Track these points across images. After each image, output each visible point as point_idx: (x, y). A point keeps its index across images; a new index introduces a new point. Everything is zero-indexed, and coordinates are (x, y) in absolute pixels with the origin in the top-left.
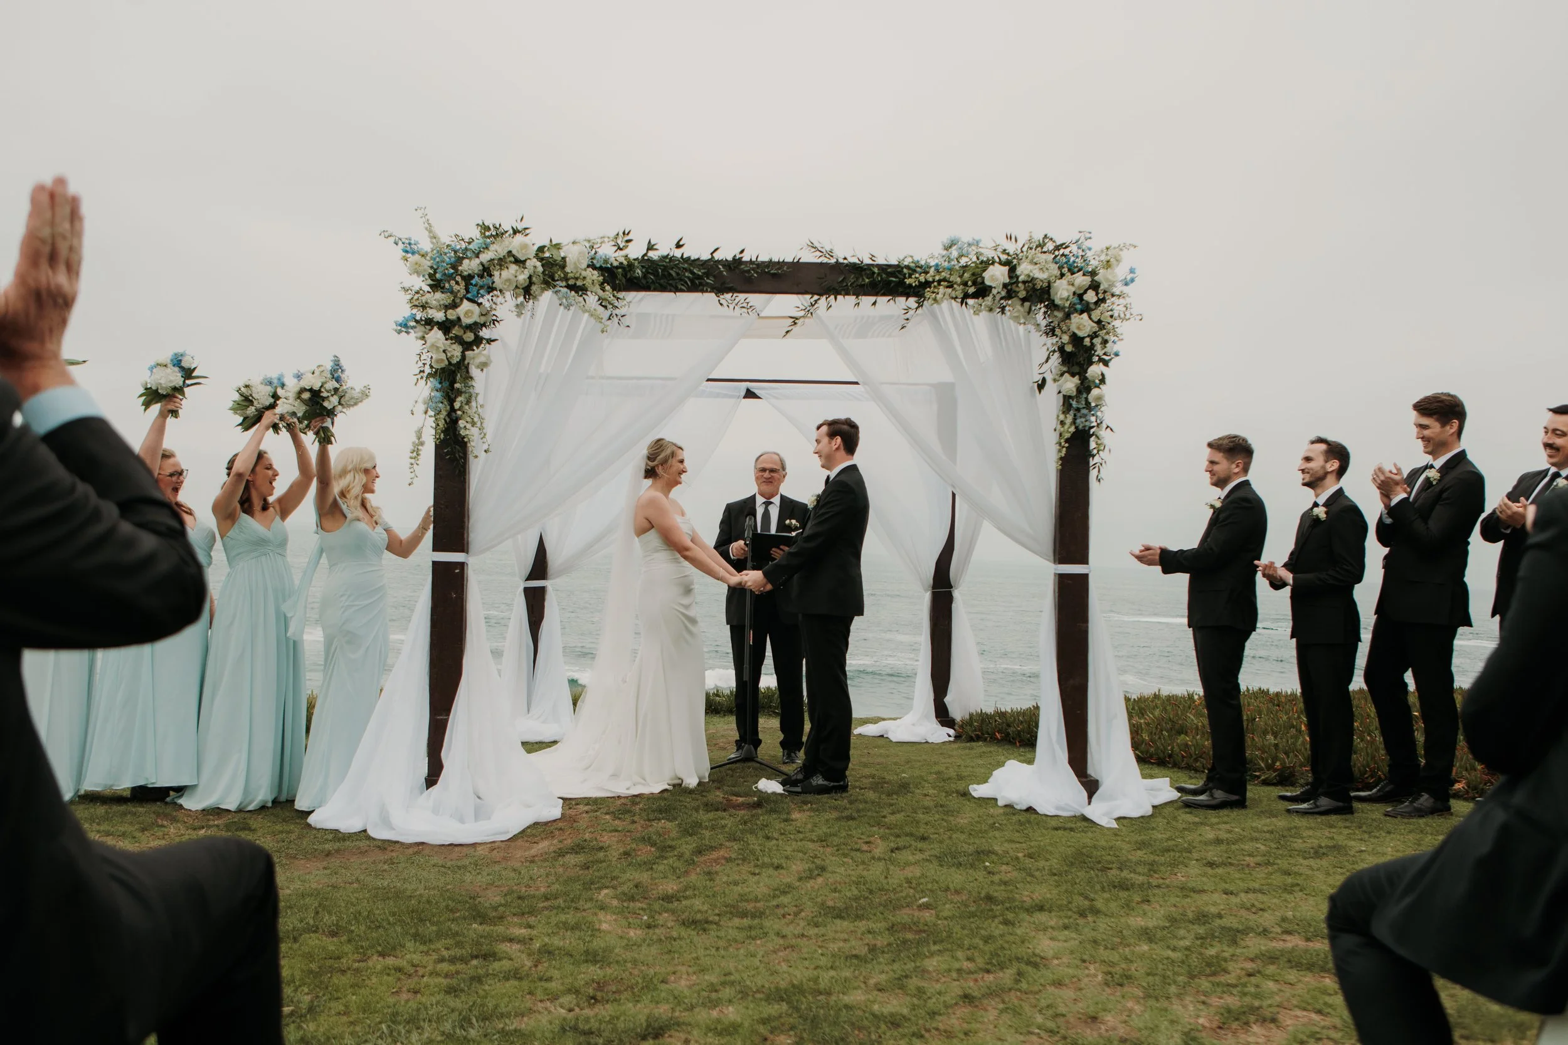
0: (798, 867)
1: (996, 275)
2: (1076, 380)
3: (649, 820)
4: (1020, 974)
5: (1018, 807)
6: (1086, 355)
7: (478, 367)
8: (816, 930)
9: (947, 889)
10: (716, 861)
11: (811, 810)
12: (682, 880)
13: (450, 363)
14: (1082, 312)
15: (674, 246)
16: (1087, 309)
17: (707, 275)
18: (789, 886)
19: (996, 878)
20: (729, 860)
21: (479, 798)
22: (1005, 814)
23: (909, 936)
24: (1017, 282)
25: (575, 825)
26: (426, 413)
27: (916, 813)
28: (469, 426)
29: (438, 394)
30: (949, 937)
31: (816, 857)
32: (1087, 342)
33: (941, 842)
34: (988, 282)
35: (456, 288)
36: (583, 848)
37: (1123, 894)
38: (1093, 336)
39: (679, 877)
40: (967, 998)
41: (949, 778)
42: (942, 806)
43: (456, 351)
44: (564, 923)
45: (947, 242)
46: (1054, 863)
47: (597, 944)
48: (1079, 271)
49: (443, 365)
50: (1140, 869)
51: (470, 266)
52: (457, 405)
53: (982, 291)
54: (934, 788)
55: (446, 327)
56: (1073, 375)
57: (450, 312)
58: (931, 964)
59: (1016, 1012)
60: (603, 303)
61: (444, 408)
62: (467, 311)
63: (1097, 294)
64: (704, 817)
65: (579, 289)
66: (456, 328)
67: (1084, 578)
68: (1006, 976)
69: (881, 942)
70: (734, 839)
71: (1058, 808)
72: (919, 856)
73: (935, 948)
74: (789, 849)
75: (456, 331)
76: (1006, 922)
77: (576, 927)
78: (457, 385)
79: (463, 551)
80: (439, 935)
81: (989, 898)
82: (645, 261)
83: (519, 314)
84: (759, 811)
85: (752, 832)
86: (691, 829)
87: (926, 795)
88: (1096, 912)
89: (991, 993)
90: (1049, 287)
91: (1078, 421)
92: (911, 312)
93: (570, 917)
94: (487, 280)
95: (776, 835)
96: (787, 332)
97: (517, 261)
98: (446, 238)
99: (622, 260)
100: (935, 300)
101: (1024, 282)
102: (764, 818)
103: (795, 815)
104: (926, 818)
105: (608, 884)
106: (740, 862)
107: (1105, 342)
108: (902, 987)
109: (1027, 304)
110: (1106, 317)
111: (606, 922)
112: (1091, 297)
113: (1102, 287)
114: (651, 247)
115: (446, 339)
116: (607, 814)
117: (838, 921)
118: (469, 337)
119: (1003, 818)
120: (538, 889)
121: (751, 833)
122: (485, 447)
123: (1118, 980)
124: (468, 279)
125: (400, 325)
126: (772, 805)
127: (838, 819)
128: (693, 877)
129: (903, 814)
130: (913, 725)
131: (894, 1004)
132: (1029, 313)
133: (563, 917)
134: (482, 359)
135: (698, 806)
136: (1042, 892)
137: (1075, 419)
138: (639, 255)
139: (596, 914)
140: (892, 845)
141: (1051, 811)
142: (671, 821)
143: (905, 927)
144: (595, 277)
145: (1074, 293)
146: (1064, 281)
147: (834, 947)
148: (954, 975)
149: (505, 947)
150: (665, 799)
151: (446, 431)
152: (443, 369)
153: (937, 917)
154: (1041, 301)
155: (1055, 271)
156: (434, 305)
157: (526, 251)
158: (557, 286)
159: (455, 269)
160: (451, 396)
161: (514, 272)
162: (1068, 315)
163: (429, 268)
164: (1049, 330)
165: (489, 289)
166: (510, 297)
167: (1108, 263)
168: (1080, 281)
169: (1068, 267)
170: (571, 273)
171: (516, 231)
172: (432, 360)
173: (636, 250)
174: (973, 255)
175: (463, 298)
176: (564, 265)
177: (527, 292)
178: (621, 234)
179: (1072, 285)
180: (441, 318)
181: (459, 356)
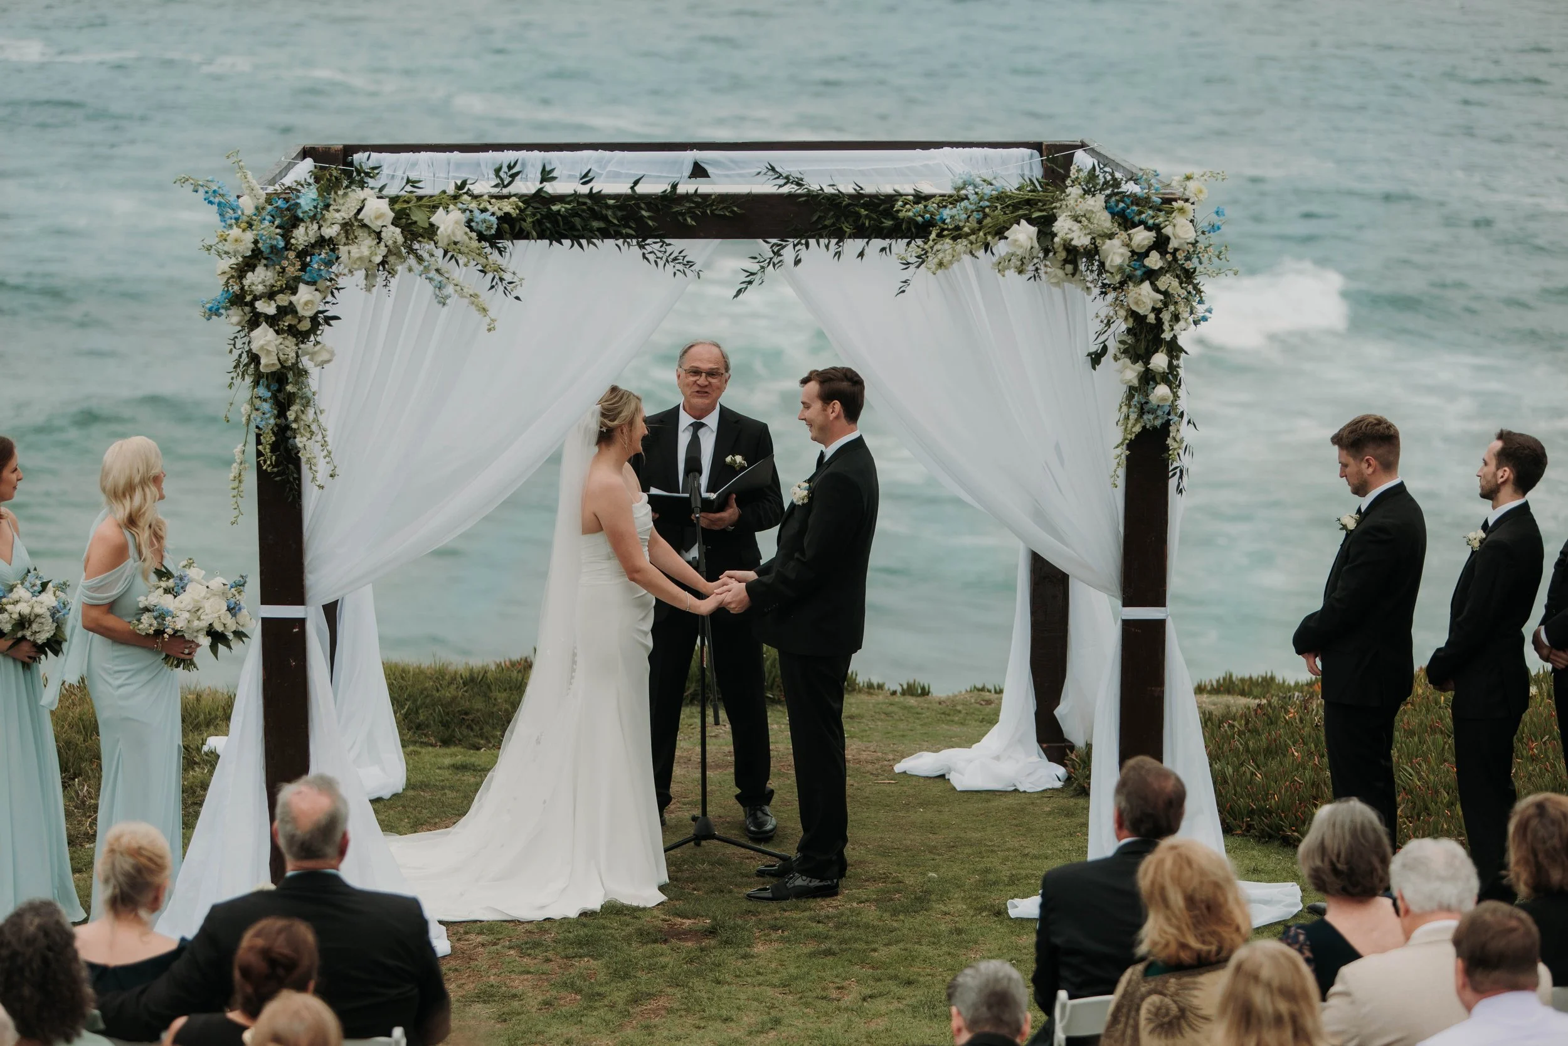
0: (749, 1019)
2: (1139, 367)
3: (567, 957)
6: (1151, 336)
7: (316, 364)
10: (654, 1011)
11: (782, 939)
12: (617, 1034)
13: (283, 367)
14: (1141, 281)
15: (580, 179)
16: (1151, 275)
20: (670, 1011)
24: (1053, 243)
25: (473, 963)
26: (247, 425)
27: (919, 943)
29: (266, 406)
31: (773, 1007)
32: (1151, 319)
35: (289, 267)
36: (492, 996)
38: (1158, 311)
39: (613, 1032)
43: (289, 346)
45: (958, 182)
48: (1141, 223)
51: (302, 236)
52: (290, 415)
55: (275, 317)
56: (1135, 359)
57: (280, 297)
62: (305, 298)
63: (1164, 256)
64: (638, 951)
66: (289, 317)
67: (1160, 625)
70: (675, 982)
74: (743, 996)
75: (288, 320)
78: (290, 390)
83: (370, 289)
85: (699, 974)
86: (622, 973)
90: (1097, 249)
91: (1146, 417)
92: (912, 269)
94: (328, 254)
96: (739, 292)
97: (367, 225)
101: (1063, 241)
102: (716, 955)
103: (759, 948)
105: (534, 1040)
106: (683, 1013)
107: (1176, 318)
109: (1070, 266)
110: (1177, 287)
112: (1154, 261)
113: (1170, 246)
114: (546, 177)
115: (278, 334)
116: (510, 948)
118: (306, 328)
121: (698, 976)
125: (210, 309)
127: (812, 955)
128: (629, 1031)
129: (901, 945)
132: (1073, 275)
134: (325, 356)
135: (630, 935)
137: (1141, 413)
140: (868, 992)
142: (595, 959)
144: (474, 242)
145: (1132, 255)
146: (1117, 241)
150: (584, 925)
151: (274, 446)
152: (269, 371)
154: (1088, 266)
155: (1106, 223)
156: (260, 287)
158: (424, 254)
159: (286, 236)
160: (282, 405)
161: (364, 241)
162: (1126, 282)
163: (248, 239)
165: (329, 264)
166: (359, 274)
167: (1180, 215)
168: (1143, 235)
169: (1126, 217)
170: (441, 233)
172: (255, 358)
175: (298, 280)
176: (431, 228)
177: (382, 265)
178: (505, 169)
179: (1128, 245)
180: (269, 308)
181: (294, 355)
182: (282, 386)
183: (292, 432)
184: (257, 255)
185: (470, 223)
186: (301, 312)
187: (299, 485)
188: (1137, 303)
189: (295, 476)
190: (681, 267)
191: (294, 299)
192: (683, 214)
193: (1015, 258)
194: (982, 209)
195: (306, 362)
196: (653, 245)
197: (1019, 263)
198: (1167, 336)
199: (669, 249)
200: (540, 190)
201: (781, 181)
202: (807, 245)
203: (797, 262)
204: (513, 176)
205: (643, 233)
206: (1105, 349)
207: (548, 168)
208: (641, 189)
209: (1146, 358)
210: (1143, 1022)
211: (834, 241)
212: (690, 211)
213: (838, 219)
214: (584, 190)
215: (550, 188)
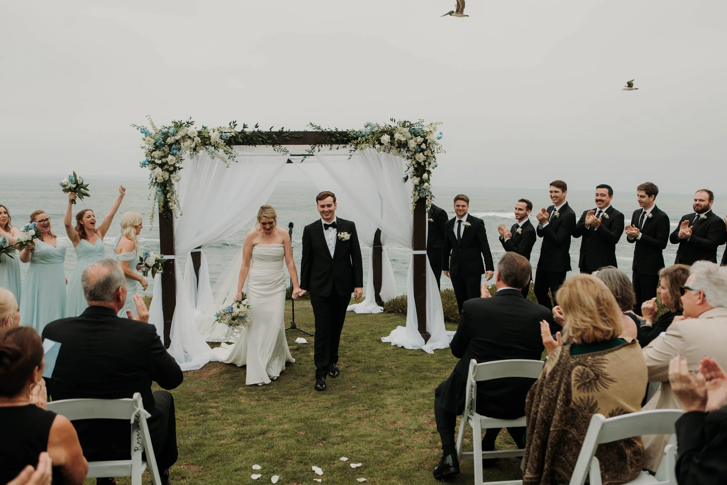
1: (386, 138)
2: (419, 179)
4: (377, 410)
5: (398, 346)
6: (422, 169)
7: (176, 181)
8: (315, 399)
9: (363, 382)
13: (165, 180)
14: (420, 152)
15: (254, 127)
16: (422, 151)
17: (269, 139)
18: (307, 383)
19: (381, 377)
21: (186, 352)
22: (393, 349)
23: (346, 399)
24: (394, 141)
26: (155, 200)
28: (173, 205)
29: (160, 193)
30: (358, 399)
32: (423, 164)
33: (365, 363)
34: (382, 142)
35: (165, 150)
37: (423, 381)
38: (425, 161)
40: (359, 418)
41: (375, 333)
42: (369, 347)
43: (167, 175)
44: (229, 401)
45: (366, 124)
46: (404, 370)
47: (241, 407)
48: (419, 135)
49: (162, 181)
50: (433, 371)
51: (170, 140)
52: (168, 196)
53: (381, 144)
54: (368, 338)
55: (162, 166)
56: (418, 177)
57: (163, 159)
58: (350, 409)
59: (372, 421)
60: (226, 152)
61: (162, 198)
62: (170, 159)
63: (426, 145)
65: (216, 148)
68: (372, 411)
69: (336, 402)
71: (413, 346)
72: (356, 369)
73: (352, 403)
75: (166, 167)
76: (379, 394)
77: (233, 402)
78: (167, 188)
79: (173, 255)
80: (187, 407)
81: (376, 385)
82: (243, 134)
83: (192, 158)
84: (298, 352)
87: (364, 342)
88: (411, 388)
89: (366, 417)
90: (407, 143)
91: (420, 194)
92: (353, 152)
93: (230, 399)
94: (178, 146)
95: (303, 362)
96: (302, 160)
97: (190, 137)
98: (159, 128)
99: (233, 134)
100: (362, 148)
101: (397, 141)
102: (299, 355)
104: (363, 353)
107: (430, 164)
108: (340, 416)
109: (399, 149)
110: (430, 154)
111: (243, 400)
113: (428, 142)
114: (245, 126)
115: (163, 171)
117: (323, 396)
118: (172, 169)
119: (392, 351)
120: (215, 388)
122: (180, 213)
123: (406, 411)
124: (170, 145)
125: (142, 164)
126: (303, 350)
130: (366, 306)
131: (336, 421)
132: (400, 152)
133: (228, 399)
134: (178, 178)
136: (396, 382)
137: (419, 193)
138: (240, 131)
139: (239, 397)
140: (347, 365)
141: (410, 348)
143: (345, 397)
144: (223, 143)
145: (417, 145)
146: (413, 140)
147: (320, 404)
148: (357, 412)
149: (210, 410)
151: (163, 207)
152: (161, 183)
153: (357, 392)
154: (404, 148)
155: (409, 135)
156: (157, 156)
157: (193, 133)
158: (207, 147)
159: (164, 140)
161: (189, 142)
162: (415, 152)
163: (153, 141)
164: (408, 158)
165: (179, 149)
166: (188, 152)
167: (431, 131)
168: (420, 139)
169: (415, 134)
170: (212, 141)
171: (189, 124)
172: (156, 179)
173: (239, 129)
174: (376, 129)
175: (168, 154)
176: (209, 138)
177: (195, 149)
178: (232, 123)
179: (416, 142)
180: (160, 162)
181: (168, 177)
182: (166, 187)
183: (168, 202)
184: (157, 147)
185: (221, 138)
186: (170, 163)
187: (172, 219)
188: (419, 159)
189: (170, 216)
190: (285, 153)
191: (167, 159)
192: (285, 136)
193: (383, 148)
194: (373, 133)
195: (172, 181)
196: (277, 146)
197: (384, 149)
198: (427, 169)
199: (282, 148)
200: (243, 130)
201: (314, 128)
202: (322, 147)
203: (319, 151)
204: (235, 125)
205: (274, 143)
206: (407, 177)
207: (245, 124)
208: (273, 130)
209: (421, 176)
210: (573, 382)
211: (330, 145)
212: (287, 136)
213: (331, 138)
214: (256, 130)
215: (245, 130)
